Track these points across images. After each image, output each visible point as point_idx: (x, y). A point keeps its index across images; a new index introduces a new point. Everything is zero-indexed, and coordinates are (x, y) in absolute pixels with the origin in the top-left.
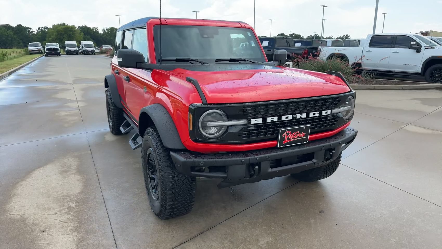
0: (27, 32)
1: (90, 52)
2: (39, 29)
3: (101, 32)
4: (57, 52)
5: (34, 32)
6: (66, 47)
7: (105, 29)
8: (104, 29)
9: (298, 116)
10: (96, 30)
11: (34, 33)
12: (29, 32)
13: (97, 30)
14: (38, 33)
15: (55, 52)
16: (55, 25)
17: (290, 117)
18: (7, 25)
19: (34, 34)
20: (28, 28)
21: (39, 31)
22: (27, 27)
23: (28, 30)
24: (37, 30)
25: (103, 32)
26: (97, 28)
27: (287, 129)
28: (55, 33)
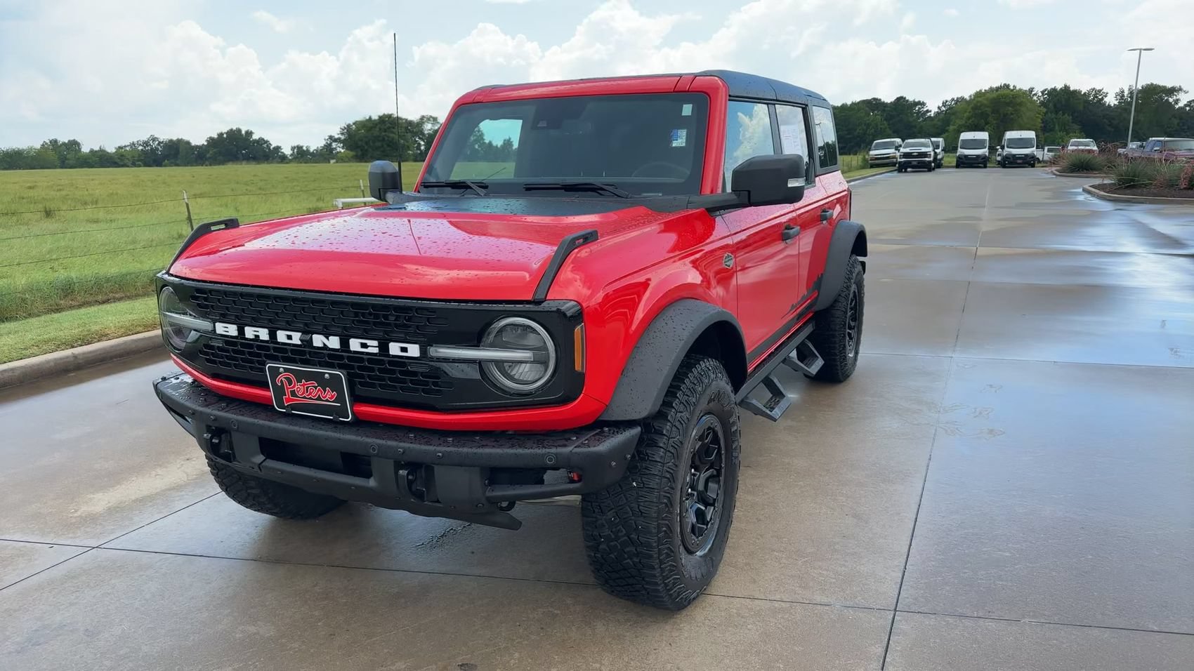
0: (915, 113)
1: (1019, 161)
2: (944, 104)
3: (1111, 100)
4: (924, 162)
5: (930, 111)
6: (959, 150)
7: (1126, 93)
8: (1123, 92)
9: (318, 340)
10: (1097, 97)
11: (929, 114)
12: (919, 112)
13: (1100, 97)
14: (937, 114)
15: (919, 162)
16: (983, 91)
17: (296, 338)
18: (875, 99)
19: (930, 117)
20: (919, 103)
21: (943, 109)
22: (916, 100)
23: (917, 109)
24: (939, 108)
25: (1116, 103)
26: (1100, 91)
27: (283, 368)
28: (967, 114)
